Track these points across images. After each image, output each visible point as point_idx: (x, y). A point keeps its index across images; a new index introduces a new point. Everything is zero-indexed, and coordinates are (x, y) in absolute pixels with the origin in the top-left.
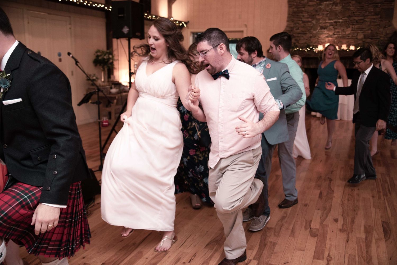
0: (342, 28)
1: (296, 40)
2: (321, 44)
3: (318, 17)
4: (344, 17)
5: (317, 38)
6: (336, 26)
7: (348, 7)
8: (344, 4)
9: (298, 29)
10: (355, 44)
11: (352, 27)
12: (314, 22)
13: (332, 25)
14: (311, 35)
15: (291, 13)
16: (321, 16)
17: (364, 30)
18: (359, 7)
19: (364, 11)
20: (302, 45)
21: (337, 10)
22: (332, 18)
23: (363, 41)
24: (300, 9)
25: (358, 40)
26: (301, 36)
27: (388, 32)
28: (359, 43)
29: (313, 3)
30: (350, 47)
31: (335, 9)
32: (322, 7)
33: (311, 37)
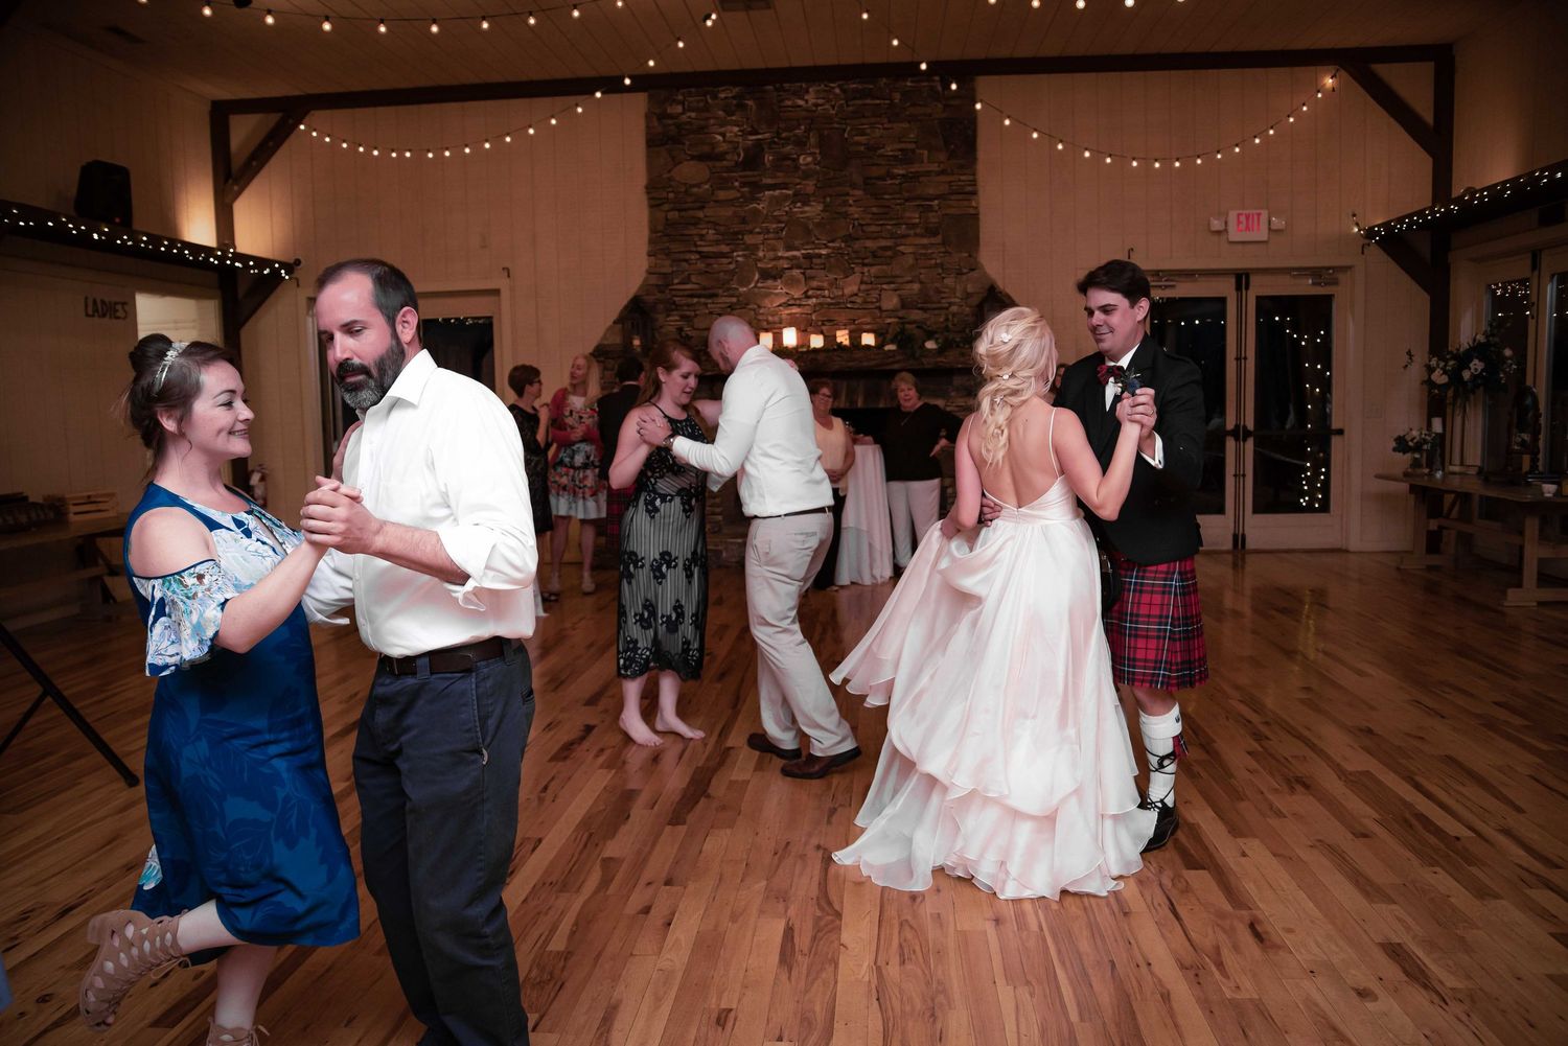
0: (832, 276)
1: (683, 317)
2: (767, 330)
3: (749, 239)
4: (833, 241)
5: (754, 310)
6: (811, 268)
7: (844, 210)
8: (828, 199)
9: (687, 280)
10: (875, 327)
11: (863, 273)
12: (738, 256)
13: (799, 267)
14: (734, 300)
15: (660, 228)
16: (761, 237)
17: (900, 280)
18: (874, 210)
19: (894, 222)
21: (808, 218)
22: (797, 243)
23: (900, 318)
24: (691, 213)
25: (884, 314)
26: (697, 303)
27: (970, 290)
28: (888, 325)
29: (732, 194)
30: (860, 337)
31: (802, 213)
32: (760, 207)
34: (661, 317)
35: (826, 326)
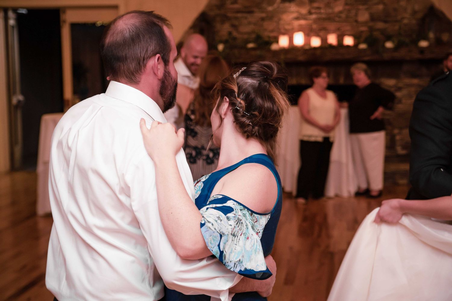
1: (234, 26)
2: (284, 34)
5: (277, 22)
9: (235, 2)
10: (353, 33)
14: (263, 15)
17: (371, 3)
20: (246, 36)
23: (369, 27)
25: (359, 25)
26: (242, 17)
27: (417, 7)
28: (362, 32)
30: (343, 40)
33: (263, 19)
34: (218, 26)
35: (322, 32)
